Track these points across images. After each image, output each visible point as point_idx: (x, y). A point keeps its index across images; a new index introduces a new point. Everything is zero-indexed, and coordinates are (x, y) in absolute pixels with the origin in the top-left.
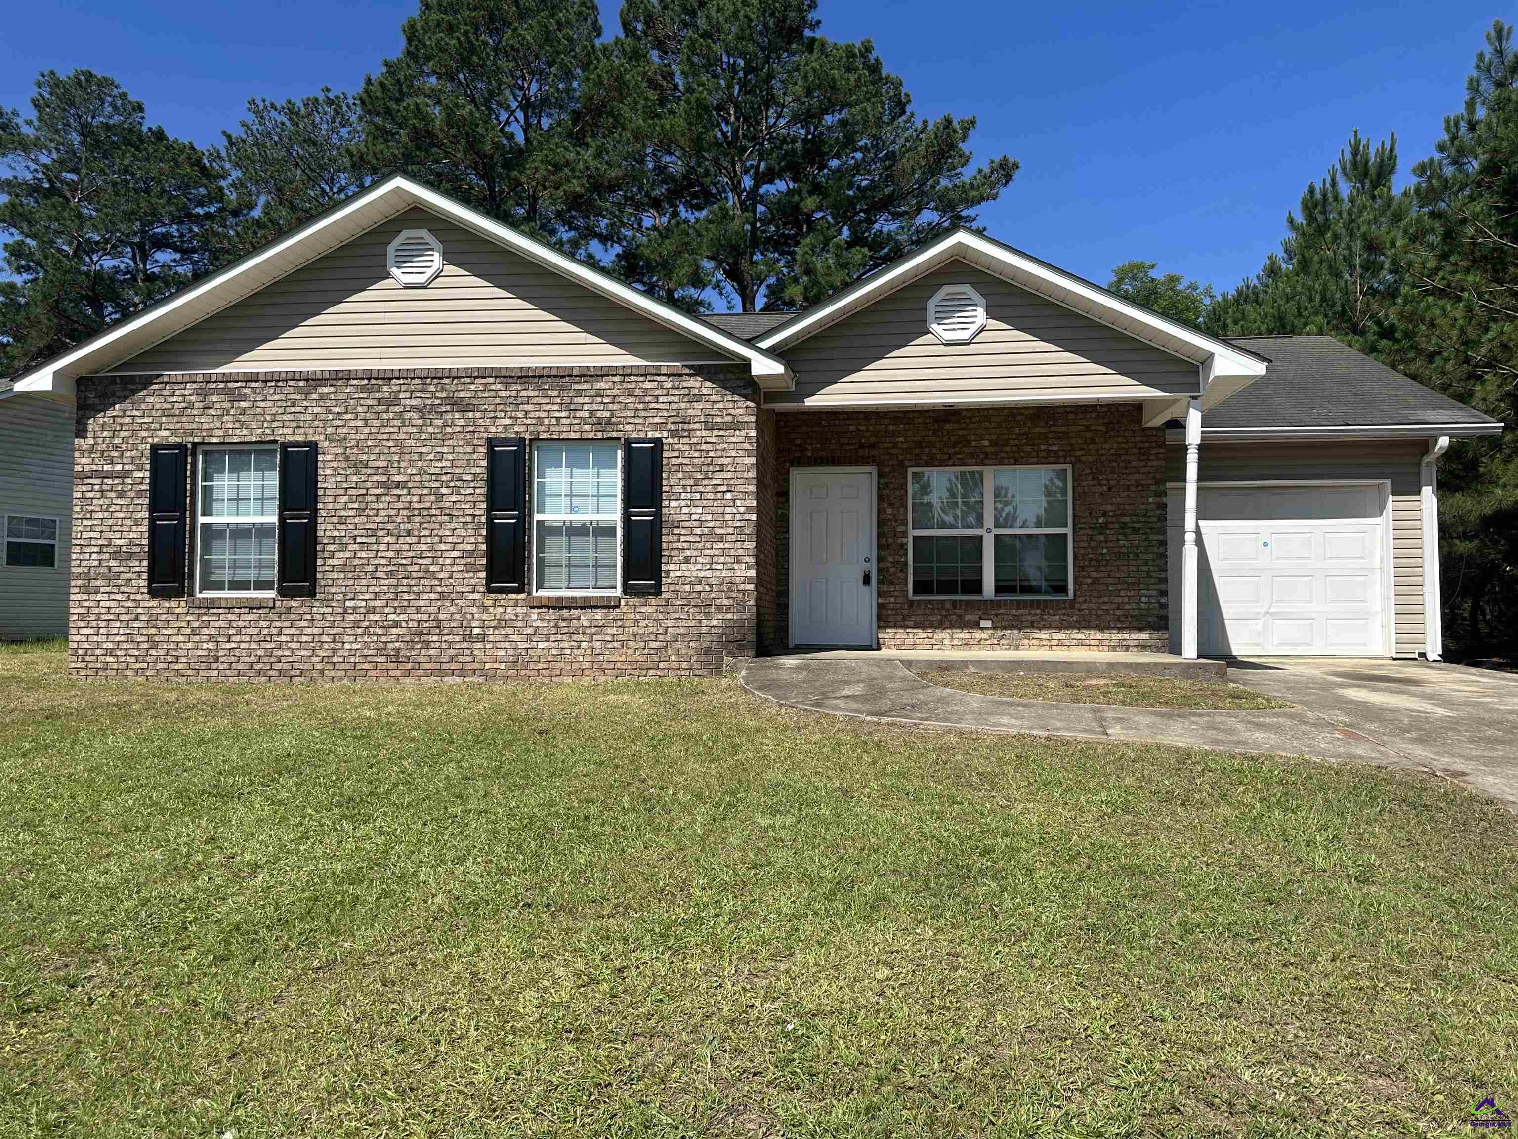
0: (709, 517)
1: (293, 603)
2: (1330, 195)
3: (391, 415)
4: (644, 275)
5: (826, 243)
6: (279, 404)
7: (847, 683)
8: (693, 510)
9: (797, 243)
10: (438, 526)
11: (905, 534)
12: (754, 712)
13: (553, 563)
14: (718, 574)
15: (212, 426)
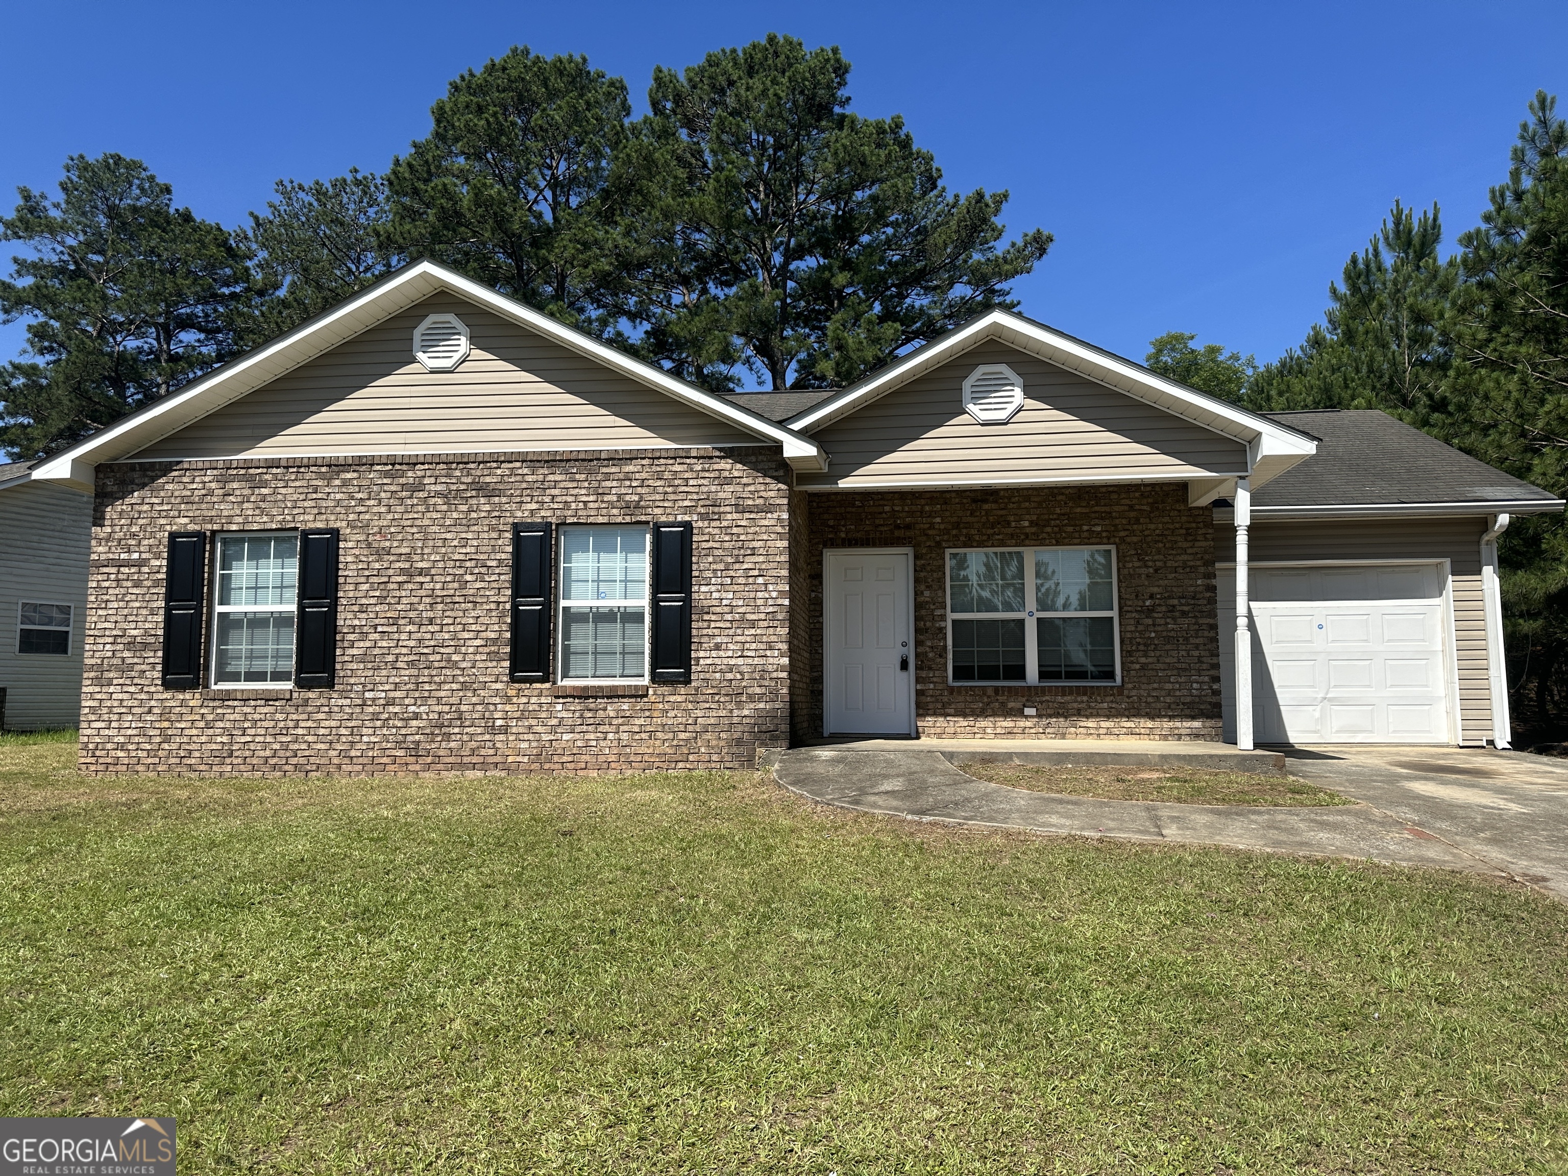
0: (741, 603)
1: (311, 695)
2: (1373, 265)
3: (415, 501)
4: (672, 352)
5: (857, 318)
6: (301, 490)
7: (886, 777)
8: (724, 595)
9: (828, 319)
10: (461, 614)
11: (943, 618)
12: (788, 810)
13: (579, 651)
14: (750, 661)
15: (232, 513)
